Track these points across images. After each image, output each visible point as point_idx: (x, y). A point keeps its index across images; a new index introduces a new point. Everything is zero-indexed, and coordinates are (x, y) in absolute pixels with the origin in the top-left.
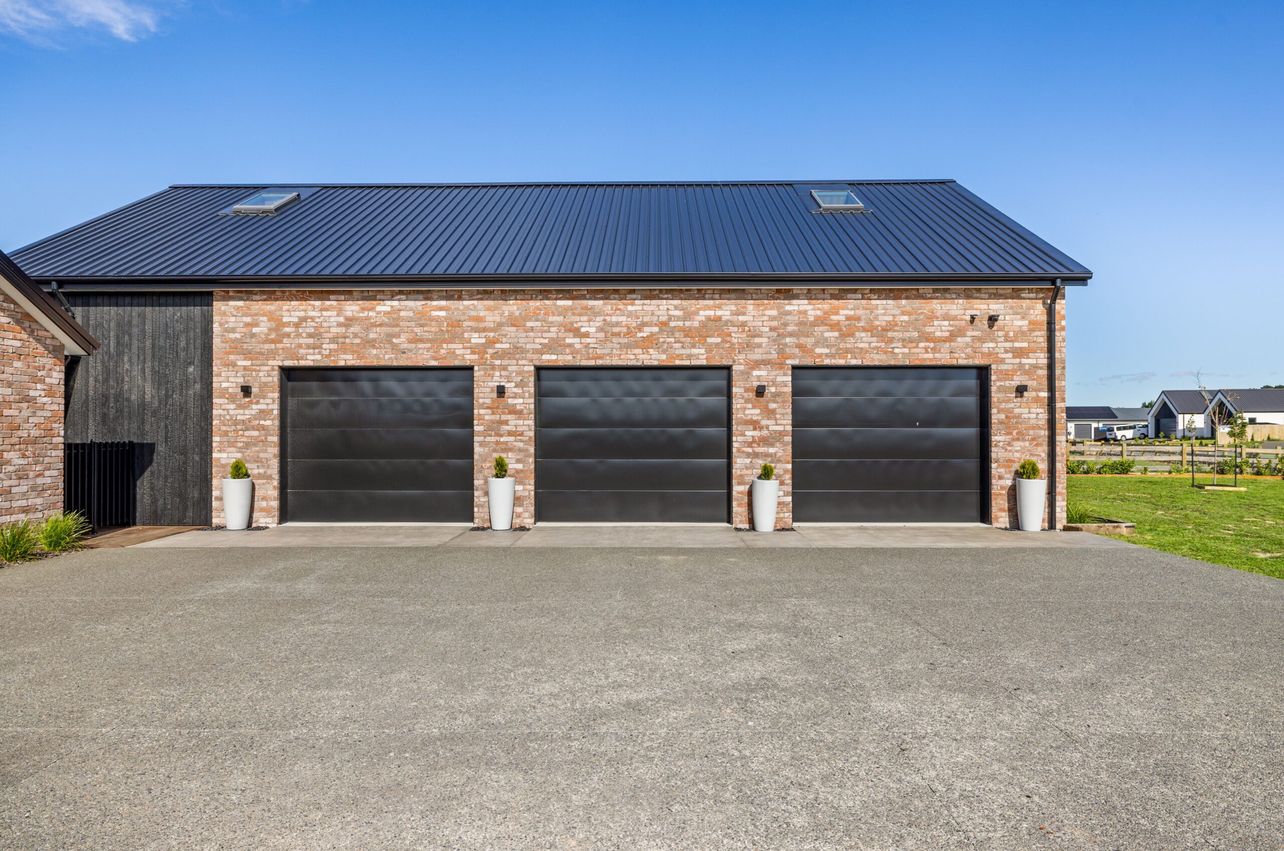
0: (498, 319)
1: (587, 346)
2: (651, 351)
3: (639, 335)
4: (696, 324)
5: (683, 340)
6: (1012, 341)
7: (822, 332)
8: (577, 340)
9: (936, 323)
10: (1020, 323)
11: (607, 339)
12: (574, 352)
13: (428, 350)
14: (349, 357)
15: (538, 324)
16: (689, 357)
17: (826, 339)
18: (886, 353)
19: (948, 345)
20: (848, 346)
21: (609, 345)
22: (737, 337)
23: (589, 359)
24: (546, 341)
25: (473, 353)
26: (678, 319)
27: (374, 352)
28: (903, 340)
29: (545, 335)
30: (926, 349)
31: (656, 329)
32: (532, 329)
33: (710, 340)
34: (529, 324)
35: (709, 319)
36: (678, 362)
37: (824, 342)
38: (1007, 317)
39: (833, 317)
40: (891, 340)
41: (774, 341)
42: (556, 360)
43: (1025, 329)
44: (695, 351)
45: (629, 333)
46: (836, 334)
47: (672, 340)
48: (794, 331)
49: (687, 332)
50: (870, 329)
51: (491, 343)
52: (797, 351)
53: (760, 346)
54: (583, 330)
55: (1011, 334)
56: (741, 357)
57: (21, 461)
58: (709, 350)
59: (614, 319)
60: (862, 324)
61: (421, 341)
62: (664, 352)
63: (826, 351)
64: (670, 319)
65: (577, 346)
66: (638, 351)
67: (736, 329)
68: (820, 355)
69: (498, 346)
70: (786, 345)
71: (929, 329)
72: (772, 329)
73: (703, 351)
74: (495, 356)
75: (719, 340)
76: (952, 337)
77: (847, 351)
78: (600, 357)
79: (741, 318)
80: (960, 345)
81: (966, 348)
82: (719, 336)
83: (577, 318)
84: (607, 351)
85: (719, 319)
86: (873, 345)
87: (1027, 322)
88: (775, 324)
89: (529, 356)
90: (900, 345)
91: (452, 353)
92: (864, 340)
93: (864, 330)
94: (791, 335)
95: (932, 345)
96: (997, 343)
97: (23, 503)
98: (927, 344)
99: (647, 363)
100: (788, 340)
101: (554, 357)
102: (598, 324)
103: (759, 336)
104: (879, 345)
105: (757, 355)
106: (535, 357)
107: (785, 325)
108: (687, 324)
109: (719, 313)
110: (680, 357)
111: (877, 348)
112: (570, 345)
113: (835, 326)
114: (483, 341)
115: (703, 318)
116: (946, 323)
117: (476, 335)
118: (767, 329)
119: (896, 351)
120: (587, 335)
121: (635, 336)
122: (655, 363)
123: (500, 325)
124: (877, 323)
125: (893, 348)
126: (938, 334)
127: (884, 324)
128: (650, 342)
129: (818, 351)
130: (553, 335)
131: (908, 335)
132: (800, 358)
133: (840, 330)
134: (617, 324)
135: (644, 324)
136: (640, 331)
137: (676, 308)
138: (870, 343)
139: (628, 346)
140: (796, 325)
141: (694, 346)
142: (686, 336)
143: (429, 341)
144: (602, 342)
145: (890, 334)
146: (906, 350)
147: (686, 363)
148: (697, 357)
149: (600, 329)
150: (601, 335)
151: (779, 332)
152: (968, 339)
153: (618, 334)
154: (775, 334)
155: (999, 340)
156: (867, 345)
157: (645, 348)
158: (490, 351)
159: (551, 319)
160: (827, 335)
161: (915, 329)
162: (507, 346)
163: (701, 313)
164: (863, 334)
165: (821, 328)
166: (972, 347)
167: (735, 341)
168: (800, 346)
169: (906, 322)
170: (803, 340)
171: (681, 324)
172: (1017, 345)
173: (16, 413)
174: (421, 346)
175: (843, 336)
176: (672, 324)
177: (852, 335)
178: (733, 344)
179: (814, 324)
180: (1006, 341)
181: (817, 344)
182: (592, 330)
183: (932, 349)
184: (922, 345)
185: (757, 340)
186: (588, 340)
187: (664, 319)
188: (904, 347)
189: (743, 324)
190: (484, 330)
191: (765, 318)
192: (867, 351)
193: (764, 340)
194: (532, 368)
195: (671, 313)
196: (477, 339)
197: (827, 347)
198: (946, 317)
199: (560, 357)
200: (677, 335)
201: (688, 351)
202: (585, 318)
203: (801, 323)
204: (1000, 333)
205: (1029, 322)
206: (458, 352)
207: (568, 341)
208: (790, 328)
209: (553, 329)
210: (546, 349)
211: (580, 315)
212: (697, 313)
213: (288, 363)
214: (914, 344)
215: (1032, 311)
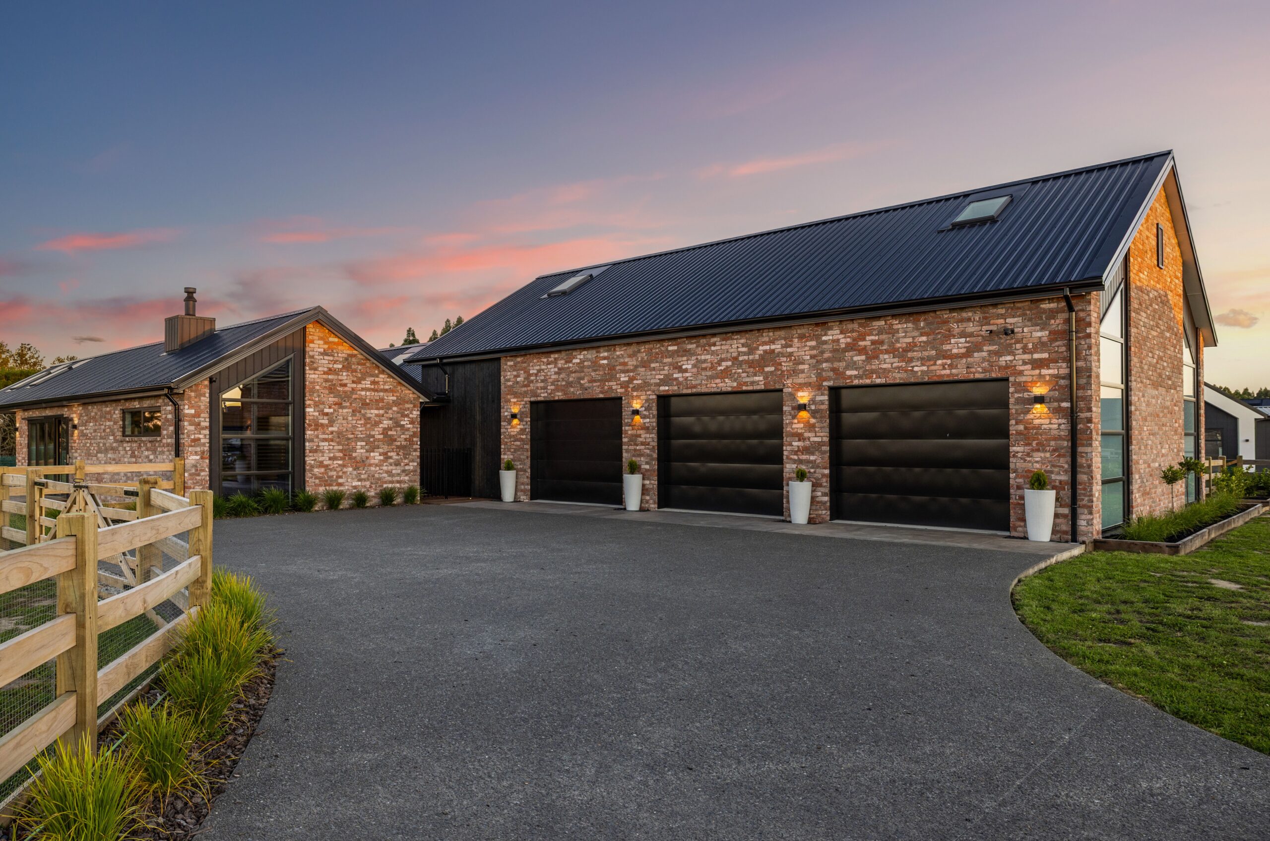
0: (635, 363)
1: (686, 379)
2: (727, 380)
3: (719, 368)
4: (757, 357)
5: (748, 370)
6: (1032, 353)
7: (852, 357)
8: (680, 375)
9: (953, 341)
10: (1039, 334)
11: (698, 373)
12: (679, 384)
13: (598, 387)
14: (560, 394)
15: (657, 364)
16: (752, 383)
17: (855, 363)
18: (906, 371)
19: (964, 360)
20: (873, 367)
21: (700, 377)
22: (786, 365)
23: (687, 388)
24: (662, 377)
25: (622, 387)
26: (745, 354)
27: (572, 390)
28: (922, 359)
29: (662, 372)
30: (943, 365)
31: (729, 363)
32: (654, 369)
33: (767, 369)
34: (653, 365)
35: (765, 351)
36: (744, 388)
37: (852, 365)
38: (1026, 330)
39: (862, 343)
40: (911, 360)
41: (814, 366)
42: (668, 391)
43: (1045, 339)
44: (757, 378)
45: (712, 368)
46: (863, 357)
47: (740, 371)
48: (829, 358)
49: (751, 364)
50: (893, 351)
51: (631, 380)
52: (831, 374)
53: (803, 371)
54: (684, 367)
55: (1030, 346)
56: (789, 382)
57: (397, 457)
58: (766, 378)
59: (703, 357)
60: (885, 347)
61: (595, 381)
62: (735, 380)
63: (855, 373)
64: (739, 355)
65: (681, 379)
66: (718, 381)
67: (785, 359)
68: (850, 377)
69: (635, 382)
70: (822, 369)
71: (946, 347)
72: (812, 357)
73: (761, 378)
74: (634, 389)
75: (773, 369)
76: (969, 353)
77: (873, 372)
78: (695, 387)
79: (789, 350)
80: (976, 359)
81: (982, 363)
82: (773, 365)
83: (680, 359)
84: (698, 382)
85: (773, 351)
86: (895, 365)
87: (1047, 332)
88: (814, 352)
89: (652, 387)
90: (919, 363)
91: (610, 388)
92: (887, 361)
93: (887, 352)
94: (827, 361)
95: (949, 362)
96: (1014, 355)
97: (398, 478)
98: (944, 361)
99: (724, 389)
100: (824, 365)
101: (667, 388)
102: (693, 362)
103: (803, 363)
104: (900, 364)
105: (801, 379)
106: (656, 388)
107: (822, 352)
108: (751, 357)
109: (773, 347)
110: (746, 384)
111: (898, 368)
112: (676, 379)
113: (862, 351)
114: (627, 379)
115: (762, 352)
116: (963, 340)
117: (623, 375)
118: (808, 357)
119: (916, 369)
120: (686, 371)
121: (716, 369)
122: (729, 389)
123: (636, 367)
124: (898, 345)
125: (913, 367)
126: (955, 351)
127: (904, 345)
128: (726, 373)
129: (849, 373)
130: (666, 372)
131: (926, 354)
132: (834, 380)
133: (866, 354)
134: (705, 361)
135: (722, 360)
136: (720, 365)
137: (743, 345)
138: (892, 364)
139: (712, 378)
140: (831, 352)
141: (755, 375)
142: (750, 367)
143: (599, 381)
144: (695, 375)
145: (910, 355)
146: (925, 368)
147: (750, 388)
148: (757, 383)
149: (694, 366)
150: (695, 370)
151: (817, 360)
152: (985, 354)
153: (705, 369)
154: (814, 361)
155: (1017, 352)
156: (889, 366)
157: (723, 379)
158: (631, 386)
159: (665, 360)
160: (855, 358)
161: (933, 348)
162: (640, 382)
163: (761, 348)
164: (886, 356)
165: (851, 353)
166: (988, 361)
167: (785, 369)
168: (833, 370)
169: (924, 342)
170: (836, 365)
171: (746, 357)
172: (1036, 356)
173: (395, 433)
174: (595, 384)
175: (869, 359)
176: (741, 358)
177: (877, 357)
178: (783, 371)
179: (845, 350)
180: (1024, 353)
181: (847, 368)
182: (689, 367)
183: (949, 365)
184: (939, 362)
185: (801, 367)
186: (687, 375)
187: (735, 355)
188: (923, 365)
189: (791, 354)
190: (628, 371)
191: (807, 348)
192: (889, 371)
193: (806, 367)
194: (654, 397)
195: (740, 350)
196: (624, 378)
197: (856, 369)
198: (963, 335)
199: (671, 388)
200: (744, 366)
201: (751, 379)
202: (685, 358)
203: (835, 351)
204: (1018, 346)
205: (1050, 333)
206: (614, 387)
207: (675, 376)
208: (826, 355)
209: (666, 368)
210: (663, 382)
211: (682, 356)
212: (757, 349)
213: (533, 399)
214: (932, 363)
215: (1052, 321)
